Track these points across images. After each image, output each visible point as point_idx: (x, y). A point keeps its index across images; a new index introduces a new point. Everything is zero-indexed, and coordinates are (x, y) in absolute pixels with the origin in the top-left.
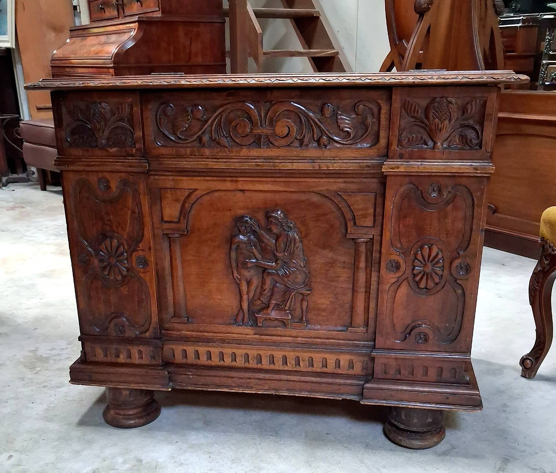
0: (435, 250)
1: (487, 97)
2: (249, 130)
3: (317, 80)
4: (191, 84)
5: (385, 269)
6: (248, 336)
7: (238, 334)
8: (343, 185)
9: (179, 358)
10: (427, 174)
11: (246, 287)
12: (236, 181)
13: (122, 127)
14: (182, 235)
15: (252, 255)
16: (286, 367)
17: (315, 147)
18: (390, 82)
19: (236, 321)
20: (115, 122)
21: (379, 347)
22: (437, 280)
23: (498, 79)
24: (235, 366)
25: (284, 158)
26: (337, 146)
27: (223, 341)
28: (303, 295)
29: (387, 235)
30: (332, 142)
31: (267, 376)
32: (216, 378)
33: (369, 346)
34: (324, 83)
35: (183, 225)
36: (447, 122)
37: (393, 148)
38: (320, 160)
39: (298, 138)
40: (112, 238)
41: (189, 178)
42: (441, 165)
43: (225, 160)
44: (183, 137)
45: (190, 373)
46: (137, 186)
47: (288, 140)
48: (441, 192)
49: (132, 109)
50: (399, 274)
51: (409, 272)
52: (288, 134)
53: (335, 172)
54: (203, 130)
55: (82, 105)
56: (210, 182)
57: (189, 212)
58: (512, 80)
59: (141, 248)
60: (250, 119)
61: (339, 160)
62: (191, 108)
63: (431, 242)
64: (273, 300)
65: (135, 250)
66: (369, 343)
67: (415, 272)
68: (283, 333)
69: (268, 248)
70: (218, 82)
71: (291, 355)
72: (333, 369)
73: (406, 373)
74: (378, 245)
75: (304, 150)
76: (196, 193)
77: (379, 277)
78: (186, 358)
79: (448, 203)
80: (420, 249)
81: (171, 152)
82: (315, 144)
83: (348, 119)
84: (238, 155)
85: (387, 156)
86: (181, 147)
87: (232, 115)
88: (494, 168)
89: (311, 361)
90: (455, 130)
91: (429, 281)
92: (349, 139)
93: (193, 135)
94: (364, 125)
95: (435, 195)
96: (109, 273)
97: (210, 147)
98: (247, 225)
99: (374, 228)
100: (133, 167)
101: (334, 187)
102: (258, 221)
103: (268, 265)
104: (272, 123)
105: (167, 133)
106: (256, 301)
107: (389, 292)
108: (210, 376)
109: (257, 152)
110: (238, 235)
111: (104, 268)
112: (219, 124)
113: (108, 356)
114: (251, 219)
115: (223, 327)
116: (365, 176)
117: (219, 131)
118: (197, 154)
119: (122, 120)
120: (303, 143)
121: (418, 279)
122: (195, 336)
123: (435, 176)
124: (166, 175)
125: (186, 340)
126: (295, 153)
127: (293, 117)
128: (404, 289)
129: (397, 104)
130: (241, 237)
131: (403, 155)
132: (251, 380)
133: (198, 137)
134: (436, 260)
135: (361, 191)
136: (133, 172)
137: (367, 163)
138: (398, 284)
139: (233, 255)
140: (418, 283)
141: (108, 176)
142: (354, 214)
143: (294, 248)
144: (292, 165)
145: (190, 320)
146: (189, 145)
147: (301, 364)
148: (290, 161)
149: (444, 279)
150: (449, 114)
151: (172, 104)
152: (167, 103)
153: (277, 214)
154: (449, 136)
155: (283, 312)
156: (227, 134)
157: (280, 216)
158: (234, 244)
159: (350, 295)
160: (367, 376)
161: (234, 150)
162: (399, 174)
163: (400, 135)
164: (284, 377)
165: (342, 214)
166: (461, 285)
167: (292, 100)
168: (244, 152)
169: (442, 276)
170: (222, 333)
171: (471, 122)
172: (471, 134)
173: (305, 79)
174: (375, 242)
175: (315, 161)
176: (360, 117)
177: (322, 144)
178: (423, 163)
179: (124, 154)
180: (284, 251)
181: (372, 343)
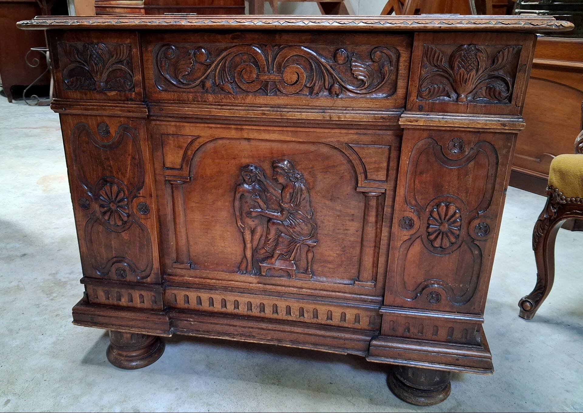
0: (452, 209)
1: (522, 46)
2: (255, 76)
3: (331, 23)
4: (192, 25)
5: (397, 226)
6: (251, 285)
7: (242, 282)
8: (355, 137)
9: (181, 303)
10: (448, 129)
11: (250, 236)
12: (242, 129)
13: (121, 70)
14: (185, 182)
15: (256, 204)
16: (290, 317)
17: (326, 96)
18: (413, 27)
19: (239, 268)
20: (113, 64)
21: (388, 304)
22: (453, 240)
23: (537, 25)
24: (238, 313)
25: (293, 107)
26: (350, 95)
27: (226, 289)
28: (309, 246)
29: (401, 191)
30: (345, 91)
31: (270, 326)
32: (218, 326)
33: (378, 301)
34: (339, 26)
35: (185, 172)
36: (474, 72)
37: (412, 99)
38: (331, 109)
39: (308, 85)
40: (112, 183)
41: (192, 125)
42: (465, 120)
43: (229, 107)
44: (185, 82)
45: (191, 320)
46: (137, 132)
47: (297, 88)
48: (463, 148)
49: (131, 51)
50: (412, 232)
51: (423, 230)
52: (297, 81)
53: (347, 123)
54: (206, 75)
55: (80, 45)
56: (213, 129)
57: (192, 159)
58: (554, 27)
59: (141, 195)
60: (256, 63)
61: (352, 110)
62: (193, 51)
63: (449, 200)
64: (278, 250)
65: (135, 196)
66: (377, 298)
67: (430, 230)
68: (287, 284)
69: (273, 198)
70: (222, 24)
71: (295, 306)
72: (338, 323)
73: (416, 331)
74: (391, 200)
75: (314, 99)
76: (198, 140)
77: (390, 233)
78: (188, 302)
79: (469, 160)
80: (436, 207)
81: (173, 97)
82: (326, 93)
83: (363, 66)
84: (243, 102)
85: (405, 107)
86: (184, 92)
87: (237, 59)
88: (525, 124)
89: (315, 313)
90: (483, 81)
91: (444, 240)
92: (363, 88)
93: (196, 80)
94: (381, 73)
95: (456, 151)
96: (109, 218)
97: (214, 92)
98: (251, 175)
99: (387, 182)
100: (133, 112)
101: (346, 139)
102: (263, 171)
103: (274, 215)
104: (280, 69)
105: (168, 77)
106: (260, 249)
107: (401, 249)
108: (211, 323)
109: (264, 100)
110: (243, 184)
111: (105, 213)
112: (223, 69)
113: (110, 299)
114: (256, 168)
115: (227, 275)
116: (379, 128)
117: (224, 76)
118: (200, 99)
119: (121, 62)
120: (312, 92)
121: (432, 237)
122: (197, 282)
123: (457, 131)
124: (168, 121)
125: (188, 286)
126: (304, 101)
127: (303, 63)
128: (417, 247)
129: (418, 52)
130: (246, 186)
131: (422, 107)
132: (254, 330)
133: (201, 81)
134: (453, 219)
135: (374, 143)
136: (133, 117)
137: (382, 114)
138: (411, 241)
139: (237, 203)
140: (432, 242)
141: (107, 120)
142: (366, 166)
143: (300, 199)
144: (300, 115)
145: (193, 266)
146: (192, 90)
147: (306, 315)
148: (299, 110)
149: (460, 239)
150: (476, 63)
151: (174, 46)
152: (168, 45)
153: (284, 165)
154: (475, 88)
155: (288, 262)
156: (231, 80)
157: (287, 166)
158: (239, 193)
159: (358, 249)
160: (374, 331)
161: (239, 97)
162: (418, 127)
163: (420, 86)
164: (288, 328)
165: (353, 166)
166: (478, 246)
167: (302, 44)
168: (250, 99)
169: (458, 235)
170: (225, 280)
171: (501, 73)
172: (500, 87)
173: (318, 21)
174: (387, 196)
175: (326, 111)
176: (376, 64)
177: (334, 93)
178: (444, 117)
179: (123, 98)
180: (290, 202)
181: (380, 298)
